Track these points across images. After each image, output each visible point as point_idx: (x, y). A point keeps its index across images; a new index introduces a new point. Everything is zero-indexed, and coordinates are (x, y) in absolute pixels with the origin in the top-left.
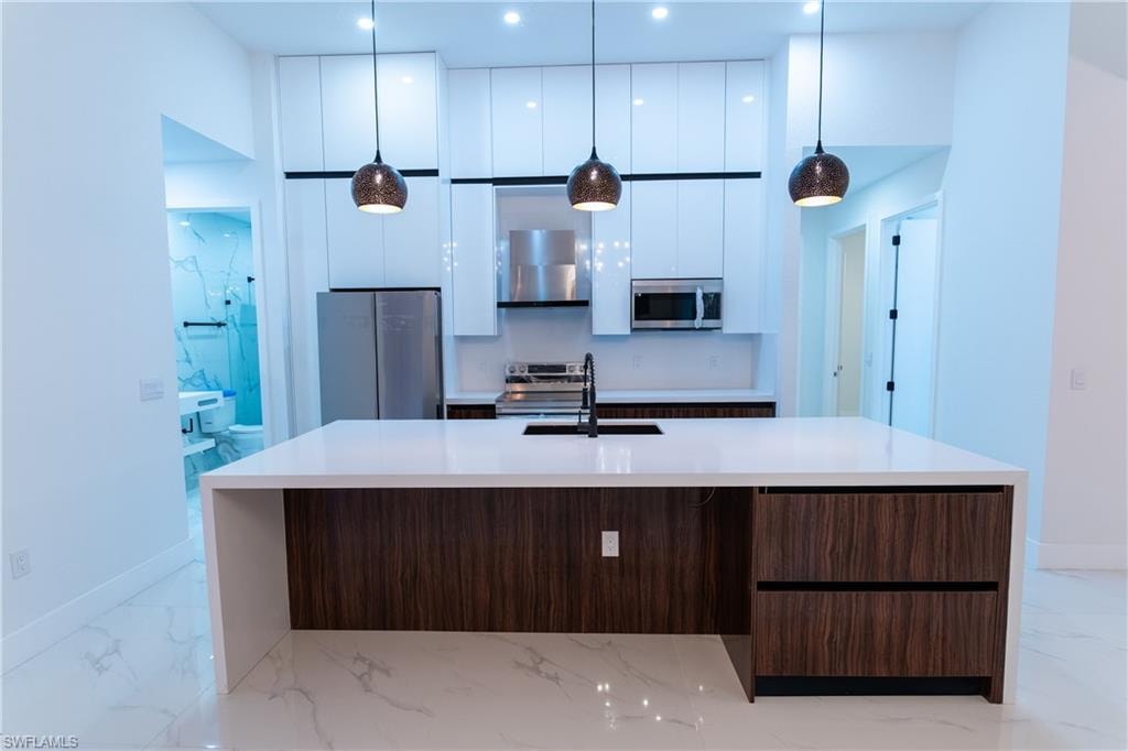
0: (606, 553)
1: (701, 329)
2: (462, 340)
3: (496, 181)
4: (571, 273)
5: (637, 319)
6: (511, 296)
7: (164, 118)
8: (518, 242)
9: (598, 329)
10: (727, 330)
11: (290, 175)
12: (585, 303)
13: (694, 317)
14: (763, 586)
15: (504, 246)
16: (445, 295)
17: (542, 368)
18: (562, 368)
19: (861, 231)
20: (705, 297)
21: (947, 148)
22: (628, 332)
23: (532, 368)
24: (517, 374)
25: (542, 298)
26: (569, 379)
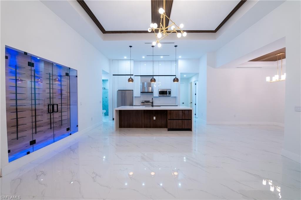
0: (154, 119)
1: (168, 96)
2: (135, 97)
3: (141, 76)
4: (150, 88)
5: (160, 94)
6: (142, 91)
7: (103, 70)
8: (143, 84)
9: (154, 96)
10: (172, 96)
11: (113, 75)
12: (152, 92)
13: (167, 94)
14: (169, 120)
15: (142, 84)
16: (134, 91)
17: (146, 101)
18: (149, 101)
19: (192, 82)
20: (169, 92)
21: (198, 73)
22: (158, 96)
23: (145, 101)
24: (143, 102)
25: (146, 91)
26: (150, 103)
